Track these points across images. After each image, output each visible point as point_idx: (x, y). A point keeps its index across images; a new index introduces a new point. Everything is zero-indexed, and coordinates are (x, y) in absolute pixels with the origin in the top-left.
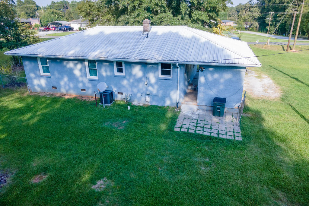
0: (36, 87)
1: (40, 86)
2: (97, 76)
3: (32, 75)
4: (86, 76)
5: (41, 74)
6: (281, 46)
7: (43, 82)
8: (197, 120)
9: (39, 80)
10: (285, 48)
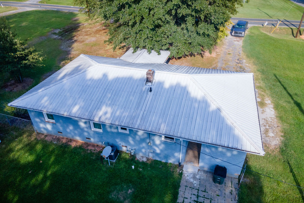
0: (42, 130)
1: (46, 129)
2: (101, 129)
3: (37, 120)
4: (91, 128)
5: (46, 120)
6: (291, 30)
7: (49, 127)
8: (198, 190)
9: (45, 125)
10: (295, 33)
